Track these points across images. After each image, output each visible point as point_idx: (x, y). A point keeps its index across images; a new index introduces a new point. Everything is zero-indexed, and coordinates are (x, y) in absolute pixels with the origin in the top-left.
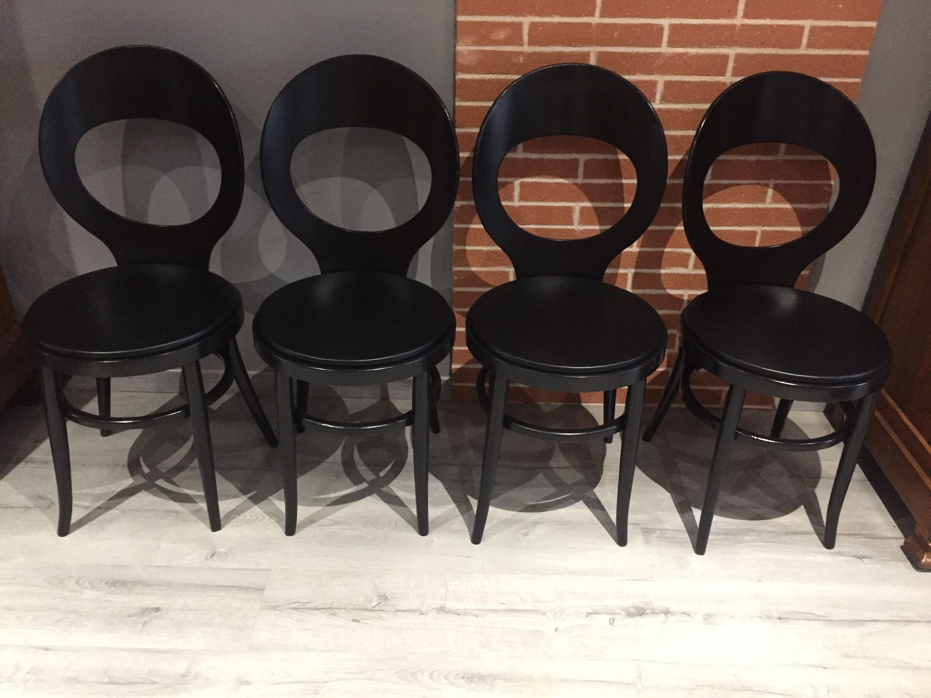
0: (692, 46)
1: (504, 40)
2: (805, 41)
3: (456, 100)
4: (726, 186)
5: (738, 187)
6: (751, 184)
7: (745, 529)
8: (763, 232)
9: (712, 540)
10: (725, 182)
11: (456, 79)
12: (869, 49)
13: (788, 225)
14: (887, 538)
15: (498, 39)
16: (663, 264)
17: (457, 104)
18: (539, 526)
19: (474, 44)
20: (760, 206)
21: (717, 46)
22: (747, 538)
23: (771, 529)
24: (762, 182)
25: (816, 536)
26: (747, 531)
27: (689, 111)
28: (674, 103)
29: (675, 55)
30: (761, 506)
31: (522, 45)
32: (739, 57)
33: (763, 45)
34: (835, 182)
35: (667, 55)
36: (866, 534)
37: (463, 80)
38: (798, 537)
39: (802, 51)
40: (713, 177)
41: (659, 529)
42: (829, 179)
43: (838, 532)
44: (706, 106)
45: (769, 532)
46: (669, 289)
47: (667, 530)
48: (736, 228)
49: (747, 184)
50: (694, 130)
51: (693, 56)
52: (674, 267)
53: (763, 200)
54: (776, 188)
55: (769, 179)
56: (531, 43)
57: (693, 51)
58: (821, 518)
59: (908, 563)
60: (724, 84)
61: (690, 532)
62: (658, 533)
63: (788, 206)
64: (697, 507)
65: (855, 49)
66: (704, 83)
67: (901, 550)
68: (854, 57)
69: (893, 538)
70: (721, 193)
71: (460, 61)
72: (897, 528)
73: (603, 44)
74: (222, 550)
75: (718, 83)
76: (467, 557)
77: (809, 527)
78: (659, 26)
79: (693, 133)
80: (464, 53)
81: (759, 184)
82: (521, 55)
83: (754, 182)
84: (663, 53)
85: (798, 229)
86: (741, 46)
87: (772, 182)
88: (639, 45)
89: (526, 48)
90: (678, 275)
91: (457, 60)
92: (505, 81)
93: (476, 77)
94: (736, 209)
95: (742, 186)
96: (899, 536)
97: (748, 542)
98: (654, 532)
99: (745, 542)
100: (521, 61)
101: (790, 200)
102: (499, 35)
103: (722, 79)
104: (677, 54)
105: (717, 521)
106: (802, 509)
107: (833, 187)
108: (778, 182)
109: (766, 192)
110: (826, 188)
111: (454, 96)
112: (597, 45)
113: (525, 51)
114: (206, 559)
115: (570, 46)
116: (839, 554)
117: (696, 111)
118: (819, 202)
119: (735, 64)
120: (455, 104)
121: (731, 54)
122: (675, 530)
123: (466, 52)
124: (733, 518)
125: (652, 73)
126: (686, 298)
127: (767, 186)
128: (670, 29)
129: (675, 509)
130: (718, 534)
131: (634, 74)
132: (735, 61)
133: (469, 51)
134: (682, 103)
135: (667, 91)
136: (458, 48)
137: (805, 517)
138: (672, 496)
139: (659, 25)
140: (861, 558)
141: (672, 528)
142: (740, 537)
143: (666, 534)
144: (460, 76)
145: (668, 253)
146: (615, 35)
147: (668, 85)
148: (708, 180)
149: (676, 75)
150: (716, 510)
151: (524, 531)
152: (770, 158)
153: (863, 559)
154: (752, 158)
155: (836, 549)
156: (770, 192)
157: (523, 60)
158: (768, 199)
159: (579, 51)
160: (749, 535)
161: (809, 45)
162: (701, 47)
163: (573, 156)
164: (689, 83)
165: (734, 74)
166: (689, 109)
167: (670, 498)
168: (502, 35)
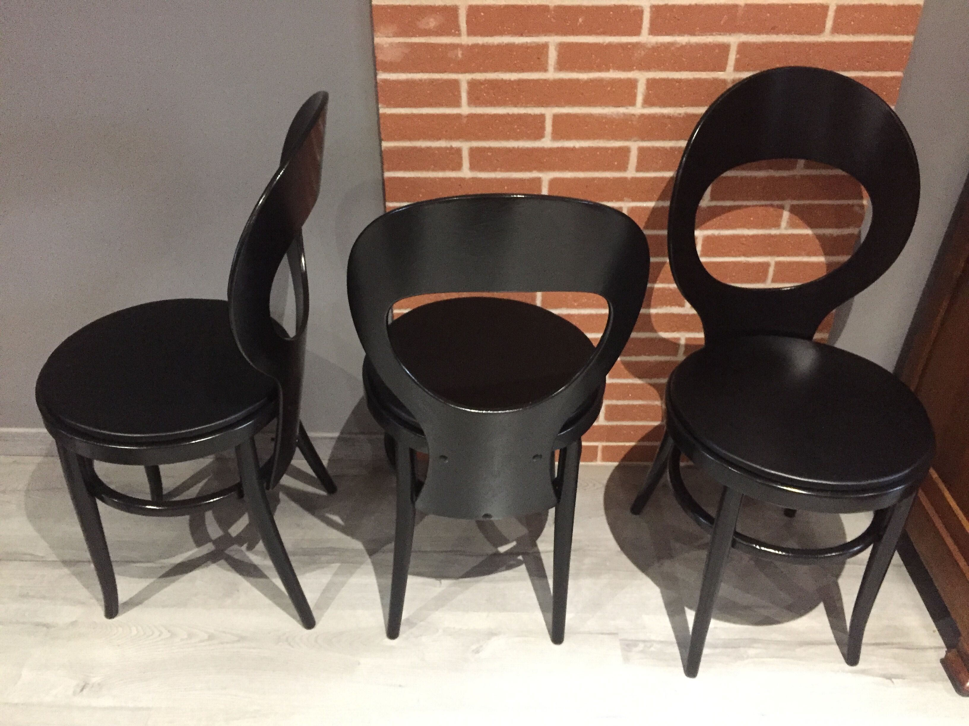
0: (682, 33)
1: (436, 30)
2: (829, 24)
3: (380, 106)
4: (730, 209)
5: (745, 210)
6: (763, 206)
7: (749, 639)
8: (778, 264)
9: (707, 655)
10: (728, 203)
11: (378, 81)
12: (913, 33)
13: (809, 254)
14: (924, 649)
15: (427, 27)
16: (652, 303)
17: (381, 111)
18: (494, 639)
19: (396, 35)
20: (774, 232)
21: (714, 33)
22: (752, 652)
23: (780, 638)
24: (776, 203)
25: (836, 648)
26: (752, 642)
27: (680, 116)
28: (660, 107)
29: (659, 45)
30: (770, 604)
31: (459, 35)
32: (743, 47)
33: (774, 30)
34: (866, 202)
35: (649, 46)
36: (899, 643)
37: (385, 81)
38: (812, 650)
39: (826, 37)
40: (713, 198)
41: (644, 641)
42: (862, 198)
43: (865, 640)
44: (702, 110)
45: (778, 643)
46: (661, 331)
47: (654, 641)
48: (742, 259)
49: (756, 206)
50: (685, 140)
51: (683, 47)
52: (667, 306)
53: (777, 226)
54: (793, 210)
55: (783, 199)
56: (471, 32)
57: (683, 40)
58: (844, 620)
59: (949, 684)
60: (724, 81)
61: (680, 644)
62: (641, 646)
63: (808, 232)
64: (691, 608)
65: (896, 33)
66: (698, 81)
67: (940, 665)
68: (894, 44)
69: (931, 648)
70: (723, 216)
71: (380, 57)
72: (937, 633)
73: (565, 33)
74: (95, 680)
75: (715, 81)
76: (400, 686)
77: (829, 634)
78: (637, 9)
79: (683, 144)
80: (385, 46)
81: (772, 206)
82: (459, 48)
83: (763, 203)
84: (644, 44)
85: (822, 259)
86: (746, 32)
87: (788, 203)
88: (611, 34)
89: (465, 40)
90: (673, 315)
91: (377, 55)
92: (441, 82)
93: (403, 76)
94: (743, 236)
95: (750, 208)
96: (939, 645)
97: (752, 658)
98: (636, 645)
99: (748, 657)
100: (460, 56)
101: (811, 225)
102: (428, 23)
103: (720, 75)
104: (663, 44)
105: (715, 628)
106: (821, 607)
107: (865, 209)
108: (795, 202)
109: (781, 216)
110: (857, 209)
111: (377, 103)
112: (557, 34)
113: (463, 43)
114: (74, 694)
115: (522, 35)
116: (863, 672)
117: (689, 116)
118: (848, 226)
119: (738, 56)
120: (379, 112)
121: (732, 43)
122: (661, 642)
123: (388, 45)
124: (735, 622)
125: (629, 68)
126: (683, 342)
127: (782, 207)
128: (652, 12)
129: (664, 611)
130: (715, 646)
131: (607, 70)
132: (738, 52)
133: (391, 44)
134: (671, 105)
135: (650, 92)
136: (377, 40)
137: (825, 619)
138: (662, 592)
139: (638, 7)
140: (889, 677)
141: (658, 639)
142: (742, 650)
143: (651, 647)
144: (382, 76)
145: (659, 289)
146: (580, 20)
147: (651, 84)
148: (705, 202)
149: (661, 70)
150: (715, 611)
151: (474, 647)
152: (785, 174)
153: (893, 680)
154: (762, 174)
155: (861, 665)
156: (786, 214)
157: (462, 54)
158: (784, 224)
159: (535, 43)
160: (753, 647)
161: (836, 30)
162: (693, 34)
163: (535, 174)
164: (679, 81)
165: (738, 68)
166: (680, 114)
167: (660, 595)
168: (432, 23)
